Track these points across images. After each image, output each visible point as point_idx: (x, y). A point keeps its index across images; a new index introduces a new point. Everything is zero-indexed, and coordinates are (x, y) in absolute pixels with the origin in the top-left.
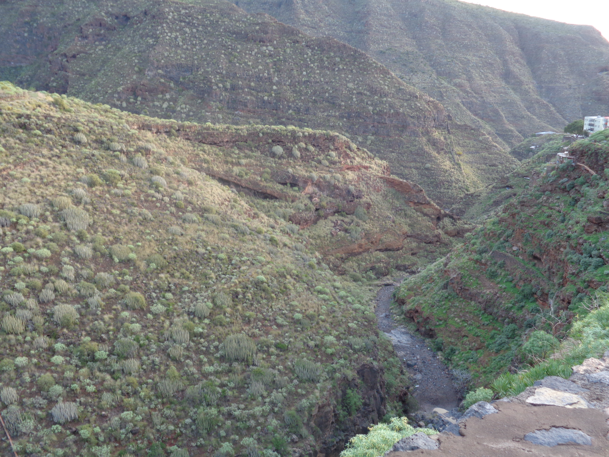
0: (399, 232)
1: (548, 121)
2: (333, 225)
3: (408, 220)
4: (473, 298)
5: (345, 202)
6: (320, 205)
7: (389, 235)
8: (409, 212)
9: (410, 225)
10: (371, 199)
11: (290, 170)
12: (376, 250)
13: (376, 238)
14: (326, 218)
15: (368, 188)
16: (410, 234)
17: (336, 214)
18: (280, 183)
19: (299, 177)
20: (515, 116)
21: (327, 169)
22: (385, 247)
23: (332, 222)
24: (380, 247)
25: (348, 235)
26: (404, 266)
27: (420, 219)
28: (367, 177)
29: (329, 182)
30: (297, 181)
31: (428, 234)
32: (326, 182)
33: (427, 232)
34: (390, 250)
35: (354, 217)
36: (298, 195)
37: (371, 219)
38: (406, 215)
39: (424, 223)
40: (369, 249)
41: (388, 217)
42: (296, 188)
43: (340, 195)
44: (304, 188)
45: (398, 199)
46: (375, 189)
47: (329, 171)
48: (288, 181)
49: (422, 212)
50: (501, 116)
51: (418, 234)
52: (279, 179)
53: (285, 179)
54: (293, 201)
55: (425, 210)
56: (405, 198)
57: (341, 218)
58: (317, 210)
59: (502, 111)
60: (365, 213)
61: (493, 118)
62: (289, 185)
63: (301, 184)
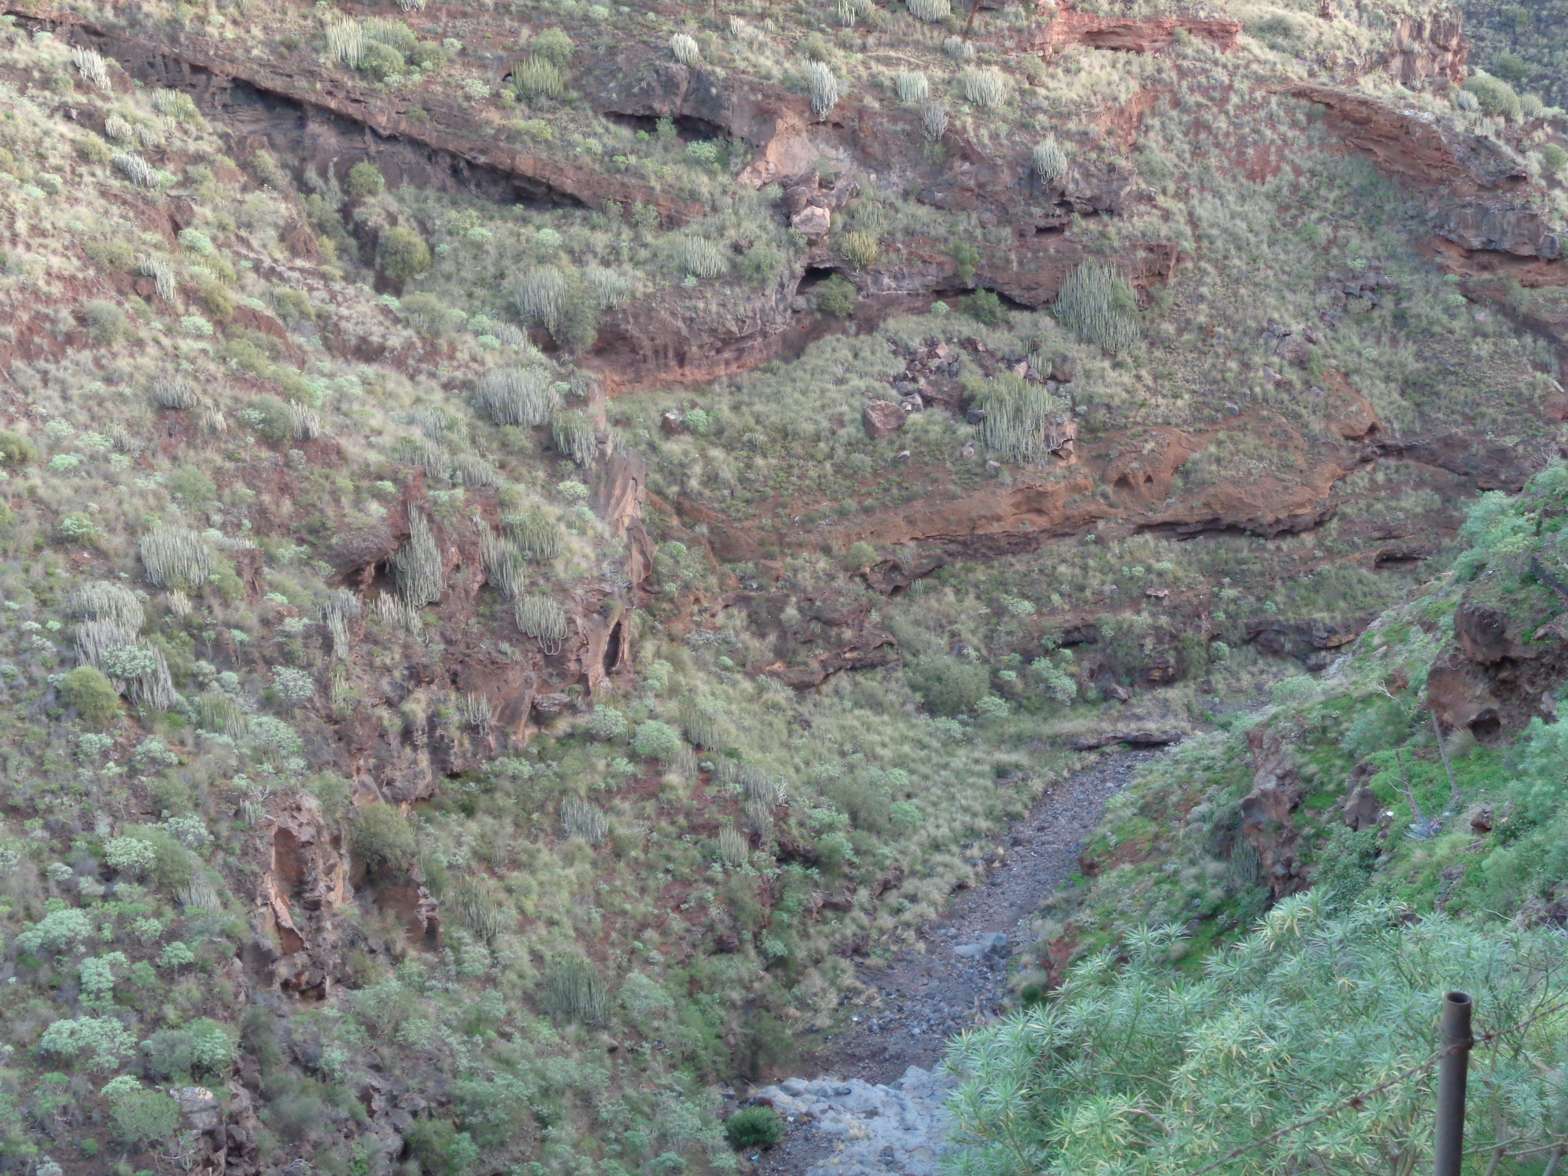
0: (1317, 425)
2: (900, 365)
3: (1406, 354)
5: (1007, 232)
6: (836, 249)
7: (1250, 441)
8: (1419, 306)
9: (1410, 386)
10: (1193, 221)
11: (686, 43)
12: (1141, 529)
13: (1153, 458)
14: (869, 326)
15: (1198, 152)
16: (1399, 440)
17: (942, 306)
18: (619, 117)
19: (727, 86)
21: (936, 37)
22: (1206, 514)
23: (900, 349)
24: (1172, 509)
25: (965, 430)
26: (1304, 630)
27: (1483, 348)
28: (1205, 91)
29: (916, 117)
30: (717, 103)
31: (1509, 441)
32: (899, 114)
33: (1506, 432)
34: (1234, 529)
35: (1046, 322)
36: (704, 184)
37: (1154, 341)
38: (1400, 318)
39: (1500, 378)
40: (1092, 519)
41: (1267, 331)
42: (706, 149)
43: (981, 194)
44: (756, 148)
45: (1372, 224)
46: (1241, 160)
47: (944, 51)
48: (662, 107)
49: (1507, 310)
51: (1448, 442)
52: (612, 91)
53: (647, 92)
54: (670, 222)
55: (1524, 298)
56: (1419, 217)
57: (966, 327)
58: (814, 275)
60: (1118, 306)
62: (665, 127)
63: (740, 125)
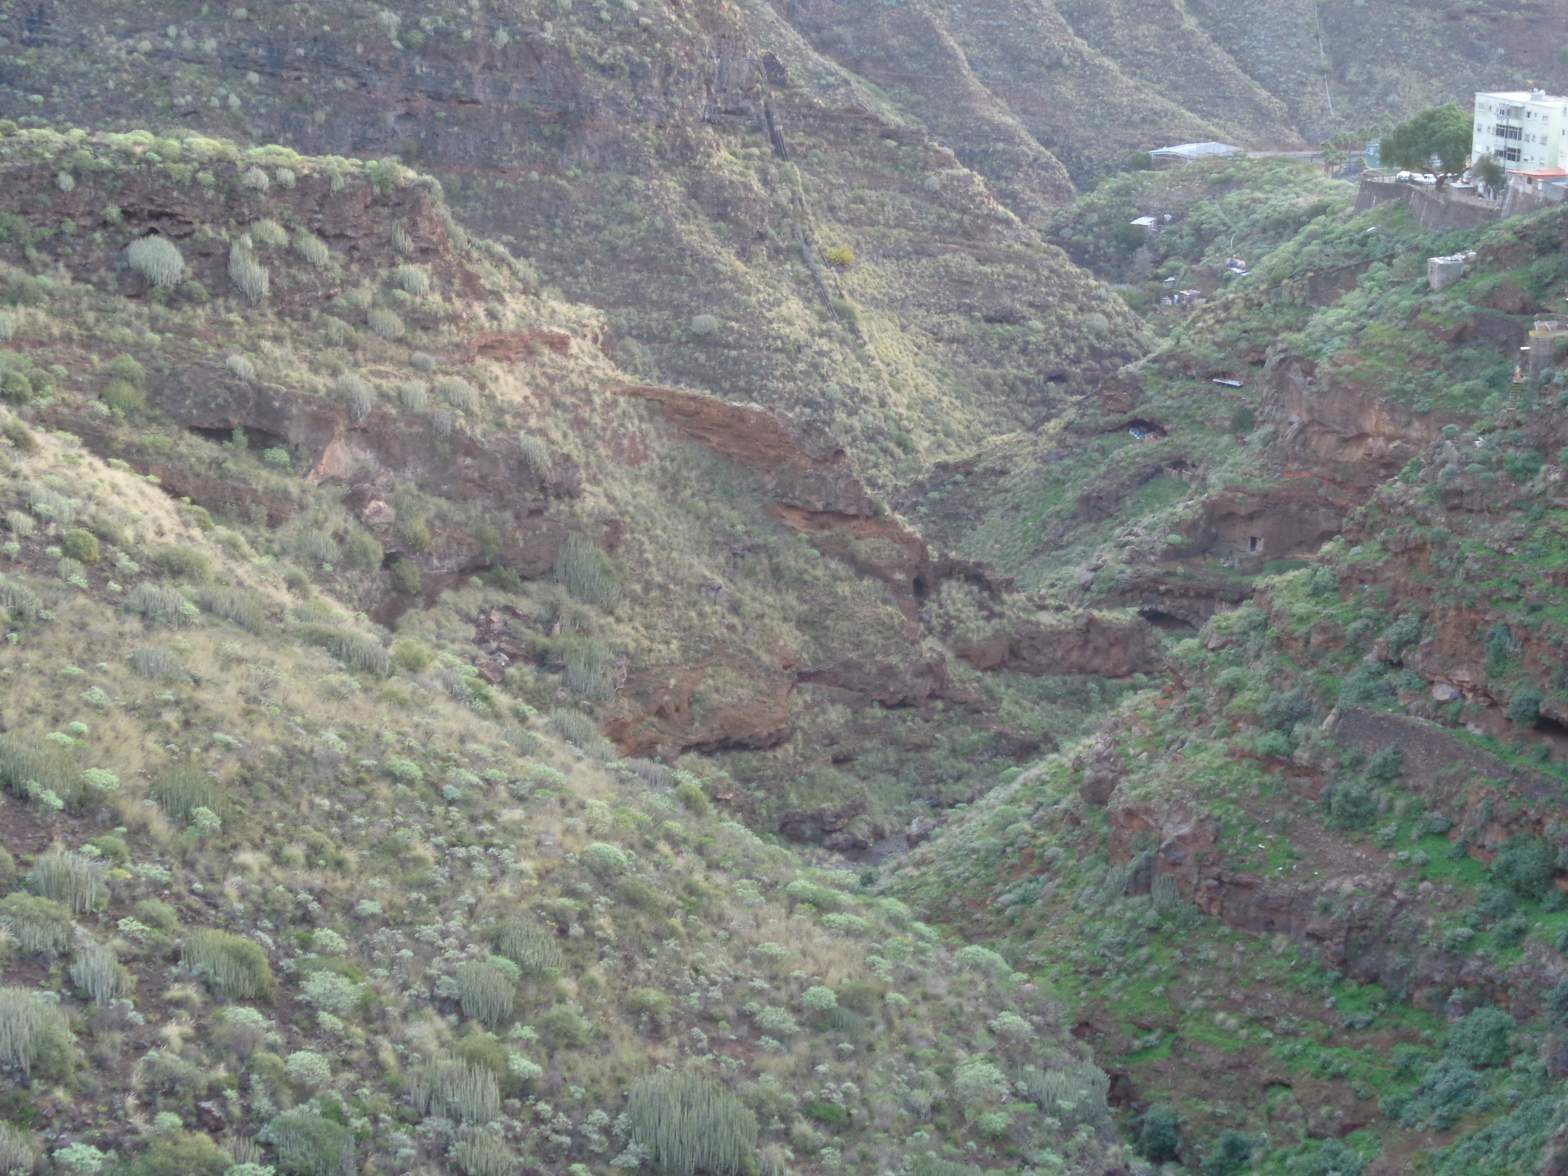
0: (766, 659)
1: (1175, 87)
2: (472, 631)
3: (791, 599)
4: (1280, 919)
5: (508, 515)
6: (401, 536)
7: (731, 674)
8: (789, 560)
9: (803, 623)
10: (612, 499)
11: (242, 362)
12: (686, 749)
13: (676, 692)
14: (431, 601)
15: (588, 446)
16: (809, 667)
17: (475, 580)
18: (195, 429)
19: (287, 399)
20: (1015, 58)
21: (403, 353)
22: (718, 734)
23: (468, 619)
24: (698, 733)
25: (554, 678)
26: (817, 818)
27: (844, 589)
28: (573, 392)
29: (427, 421)
30: (280, 415)
31: (894, 659)
32: (414, 418)
33: (887, 653)
34: (742, 746)
35: (560, 590)
36: (293, 485)
37: (635, 600)
38: (776, 572)
39: (865, 612)
40: (652, 744)
41: (706, 586)
42: (279, 454)
43: (483, 485)
44: (318, 455)
45: (728, 495)
46: (619, 450)
47: (412, 364)
48: (234, 420)
49: (850, 559)
50: (953, 57)
51: (847, 665)
52: (188, 406)
53: (223, 408)
54: (274, 522)
55: (863, 548)
56: (760, 488)
57: (501, 598)
58: (389, 560)
59: (953, 31)
60: (605, 572)
61: (912, 66)
62: (240, 437)
63: (296, 433)
